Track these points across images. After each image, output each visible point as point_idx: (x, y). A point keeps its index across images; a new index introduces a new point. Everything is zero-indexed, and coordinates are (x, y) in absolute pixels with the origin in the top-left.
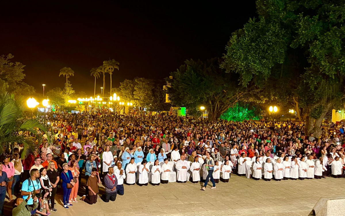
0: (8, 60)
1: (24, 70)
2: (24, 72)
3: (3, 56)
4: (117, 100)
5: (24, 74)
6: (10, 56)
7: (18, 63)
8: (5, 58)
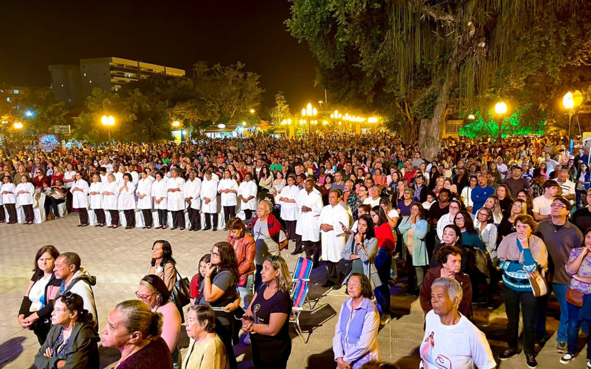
0: (239, 70)
1: (259, 82)
2: (259, 86)
3: (232, 65)
4: (313, 114)
5: (259, 87)
6: (240, 65)
7: (250, 74)
8: (235, 68)
